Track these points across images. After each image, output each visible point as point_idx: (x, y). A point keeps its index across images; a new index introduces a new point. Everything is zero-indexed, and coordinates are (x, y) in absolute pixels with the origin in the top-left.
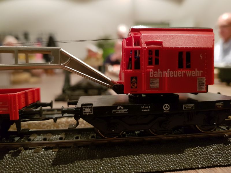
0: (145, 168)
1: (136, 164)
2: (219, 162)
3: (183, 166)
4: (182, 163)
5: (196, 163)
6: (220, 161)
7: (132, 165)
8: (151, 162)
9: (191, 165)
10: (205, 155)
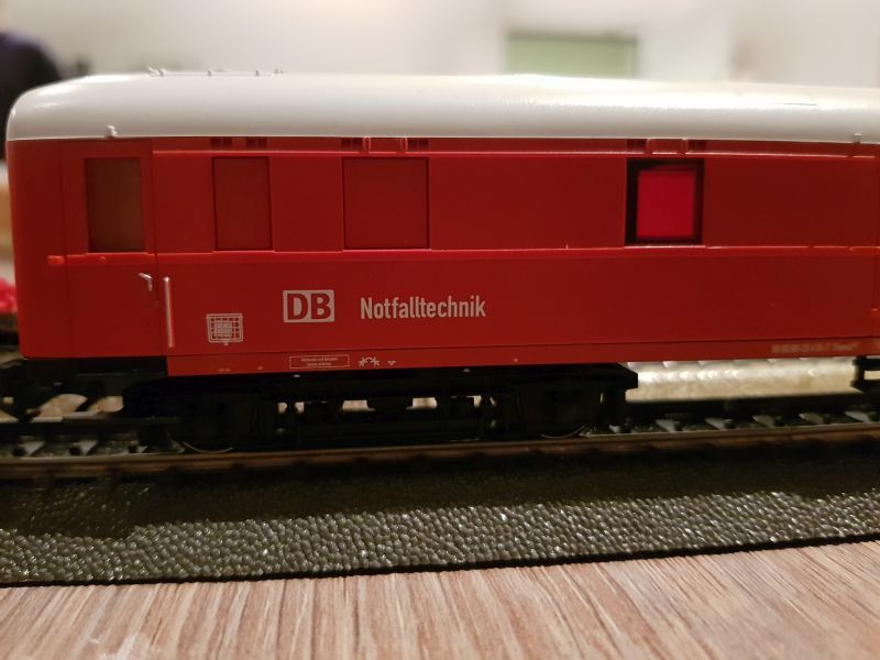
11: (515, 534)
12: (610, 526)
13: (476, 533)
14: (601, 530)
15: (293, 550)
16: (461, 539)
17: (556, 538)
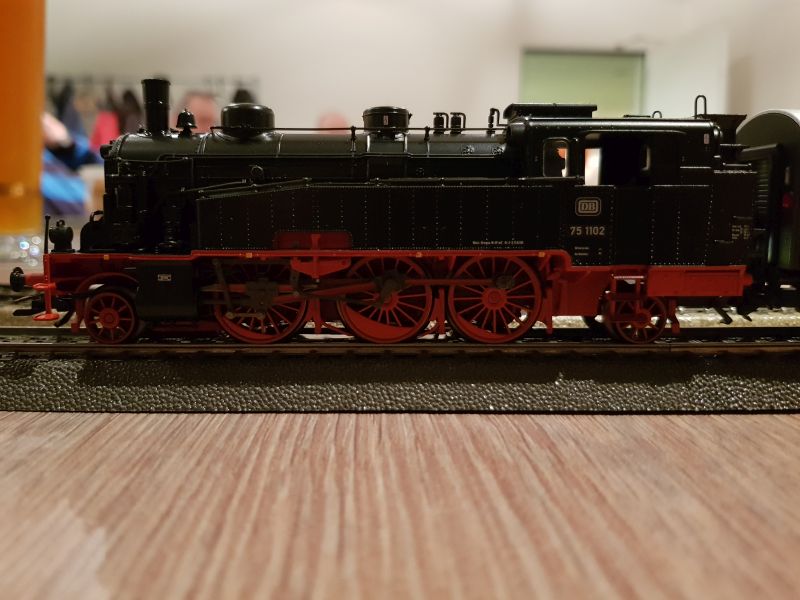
0: (577, 403)
1: (556, 395)
2: (741, 403)
3: (659, 405)
4: (658, 399)
5: (690, 402)
6: (745, 403)
7: (550, 394)
8: (589, 393)
9: (676, 405)
10: (709, 386)
11: (480, 396)
12: (541, 394)
13: (456, 394)
14: (535, 396)
15: (346, 398)
16: (447, 397)
17: (505, 400)
